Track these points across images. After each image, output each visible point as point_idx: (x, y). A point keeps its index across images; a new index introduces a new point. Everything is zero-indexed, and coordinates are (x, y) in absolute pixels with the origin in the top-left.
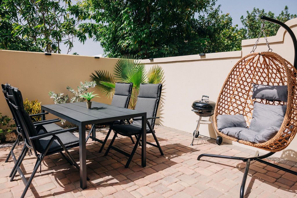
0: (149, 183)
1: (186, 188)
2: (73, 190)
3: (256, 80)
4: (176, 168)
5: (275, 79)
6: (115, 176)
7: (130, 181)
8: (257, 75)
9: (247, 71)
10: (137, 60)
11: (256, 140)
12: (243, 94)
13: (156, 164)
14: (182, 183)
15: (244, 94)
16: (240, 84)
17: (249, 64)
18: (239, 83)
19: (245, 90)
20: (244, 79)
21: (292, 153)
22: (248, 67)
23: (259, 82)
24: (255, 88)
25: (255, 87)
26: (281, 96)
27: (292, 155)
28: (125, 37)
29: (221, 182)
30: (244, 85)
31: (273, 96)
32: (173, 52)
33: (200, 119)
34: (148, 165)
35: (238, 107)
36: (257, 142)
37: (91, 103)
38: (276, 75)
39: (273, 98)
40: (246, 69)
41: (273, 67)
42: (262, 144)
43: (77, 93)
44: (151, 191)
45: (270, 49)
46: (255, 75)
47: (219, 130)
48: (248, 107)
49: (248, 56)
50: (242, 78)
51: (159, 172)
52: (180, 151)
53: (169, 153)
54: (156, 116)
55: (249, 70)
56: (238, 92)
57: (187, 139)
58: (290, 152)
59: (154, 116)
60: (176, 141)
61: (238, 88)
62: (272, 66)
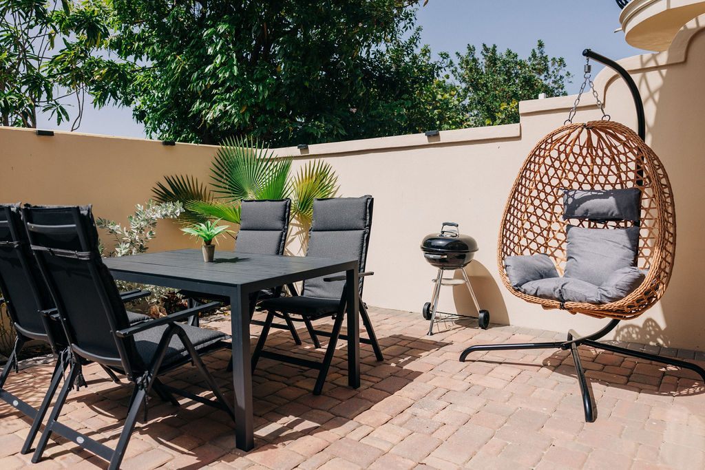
0: (390, 417)
1: (472, 416)
2: (223, 456)
3: (569, 180)
4: (426, 382)
5: (606, 177)
6: (302, 415)
7: (344, 419)
8: (571, 170)
9: (553, 162)
10: (259, 150)
11: (603, 297)
12: (544, 211)
13: (380, 380)
14: (459, 408)
15: (546, 211)
16: (538, 190)
17: (556, 147)
18: (536, 188)
19: (547, 202)
20: (545, 180)
21: (634, 331)
22: (554, 154)
23: (575, 186)
24: (568, 198)
25: (569, 196)
26: (625, 208)
27: (634, 336)
28: (214, 95)
29: (532, 396)
30: (546, 193)
31: (609, 211)
32: (335, 133)
33: (440, 277)
34: (363, 384)
35: (535, 239)
36: (605, 300)
37: (213, 247)
38: (610, 170)
39: (607, 214)
40: (551, 158)
41: (604, 153)
42: (618, 302)
43: (127, 234)
44: (404, 431)
45: (605, 116)
46: (567, 171)
47: (517, 288)
48: (554, 238)
49: (560, 131)
50: (541, 178)
51: (396, 393)
52: (412, 348)
53: (393, 354)
54: (364, 271)
55: (556, 159)
56: (536, 208)
57: (412, 323)
58: (631, 329)
59: (362, 270)
60: (390, 330)
61: (535, 198)
62: (602, 150)
